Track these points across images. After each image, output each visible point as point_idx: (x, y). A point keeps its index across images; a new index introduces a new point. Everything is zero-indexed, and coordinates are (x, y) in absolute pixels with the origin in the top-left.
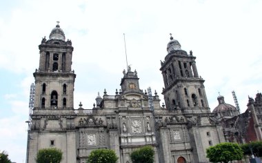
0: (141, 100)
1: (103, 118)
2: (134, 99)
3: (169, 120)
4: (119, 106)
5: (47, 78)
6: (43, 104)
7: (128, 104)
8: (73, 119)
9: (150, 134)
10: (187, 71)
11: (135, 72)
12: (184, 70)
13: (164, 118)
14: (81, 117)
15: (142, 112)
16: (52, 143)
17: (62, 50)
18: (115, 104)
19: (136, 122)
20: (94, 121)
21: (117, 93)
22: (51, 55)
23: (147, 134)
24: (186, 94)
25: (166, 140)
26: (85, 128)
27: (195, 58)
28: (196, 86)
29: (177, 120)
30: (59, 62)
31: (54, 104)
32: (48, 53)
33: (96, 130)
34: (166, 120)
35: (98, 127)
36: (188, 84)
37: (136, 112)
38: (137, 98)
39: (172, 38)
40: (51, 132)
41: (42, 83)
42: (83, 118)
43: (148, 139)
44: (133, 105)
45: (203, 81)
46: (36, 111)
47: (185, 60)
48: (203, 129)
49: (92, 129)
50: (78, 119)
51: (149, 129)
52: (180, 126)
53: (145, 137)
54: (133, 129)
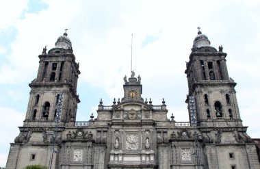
0: (141, 111)
1: (94, 132)
2: (132, 110)
3: (177, 135)
4: (114, 117)
5: (42, 89)
6: (35, 116)
7: (125, 116)
8: (61, 131)
9: (148, 153)
10: (211, 72)
11: (139, 77)
12: (207, 71)
13: (170, 132)
14: (69, 130)
15: (140, 124)
16: (34, 157)
17: (61, 59)
18: (109, 116)
19: (132, 136)
20: (84, 134)
21: (114, 103)
22: (50, 65)
23: (144, 151)
24: (207, 101)
25: (166, 160)
26: (72, 141)
27: (225, 55)
28: (222, 92)
29: (188, 135)
30: (57, 72)
31: (45, 115)
32: (47, 63)
33: (84, 144)
34: (172, 135)
35: (86, 142)
36: (211, 88)
37: (132, 124)
38: (137, 109)
39: (200, 33)
40: (33, 145)
41: (36, 94)
42: (72, 131)
43: (144, 158)
44: (130, 116)
45: (235, 84)
46: (26, 123)
47: (210, 59)
48: (223, 148)
49: (80, 143)
50: (66, 132)
51: (148, 146)
52: (191, 143)
53: (141, 155)
54: (128, 145)
